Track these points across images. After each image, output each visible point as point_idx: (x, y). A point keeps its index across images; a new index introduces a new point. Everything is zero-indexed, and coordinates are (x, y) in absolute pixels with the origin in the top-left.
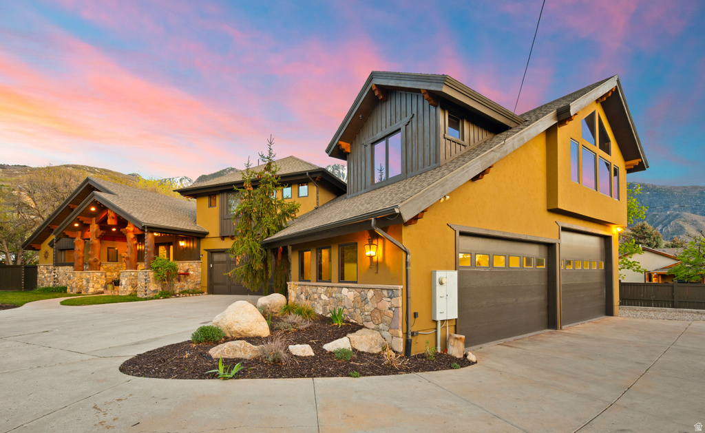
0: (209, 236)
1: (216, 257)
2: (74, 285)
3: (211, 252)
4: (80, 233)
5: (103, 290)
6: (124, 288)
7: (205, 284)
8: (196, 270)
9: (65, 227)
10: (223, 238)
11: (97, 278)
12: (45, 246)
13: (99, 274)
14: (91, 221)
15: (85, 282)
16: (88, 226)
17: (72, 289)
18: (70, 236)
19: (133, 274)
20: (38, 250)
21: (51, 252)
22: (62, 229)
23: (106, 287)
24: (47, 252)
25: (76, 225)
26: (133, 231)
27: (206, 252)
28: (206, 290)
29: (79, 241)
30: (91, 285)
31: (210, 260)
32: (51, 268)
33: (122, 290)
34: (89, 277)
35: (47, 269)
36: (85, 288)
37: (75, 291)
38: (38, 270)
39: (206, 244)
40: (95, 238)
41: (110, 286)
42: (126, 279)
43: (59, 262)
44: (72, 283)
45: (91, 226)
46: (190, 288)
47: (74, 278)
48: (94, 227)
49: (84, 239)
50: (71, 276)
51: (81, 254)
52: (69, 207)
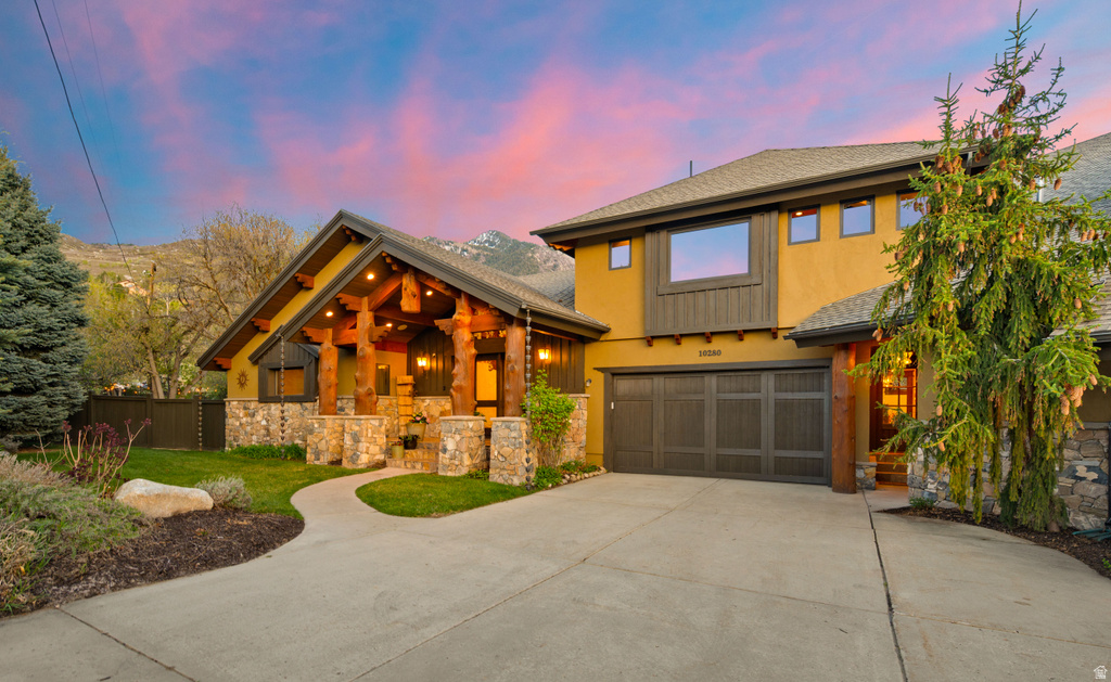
0: (610, 336)
1: (624, 385)
2: (322, 445)
3: (615, 374)
4: (330, 331)
5: (382, 457)
6: (453, 458)
7: (599, 448)
8: (584, 414)
9: (307, 318)
10: (650, 340)
11: (373, 433)
12: (241, 362)
13: (376, 423)
14: (360, 304)
15: (348, 441)
16: (353, 314)
17: (317, 455)
18: (315, 339)
19: (471, 424)
20: (226, 370)
21: (253, 374)
22: (300, 324)
23: (389, 452)
24: (243, 375)
25: (330, 314)
26: (471, 325)
27: (601, 376)
28: (599, 461)
29: (329, 349)
30: (363, 446)
31: (610, 394)
32: (253, 405)
33: (447, 462)
34: (357, 428)
35: (245, 408)
36: (349, 453)
37: (325, 459)
38: (227, 410)
39: (596, 357)
40: (368, 342)
41: (399, 450)
42: (458, 437)
43: (270, 394)
44: (316, 440)
45: (359, 316)
46: (573, 458)
47: (321, 430)
48: (365, 318)
49: (339, 346)
50: (316, 426)
51: (333, 378)
52: (295, 278)
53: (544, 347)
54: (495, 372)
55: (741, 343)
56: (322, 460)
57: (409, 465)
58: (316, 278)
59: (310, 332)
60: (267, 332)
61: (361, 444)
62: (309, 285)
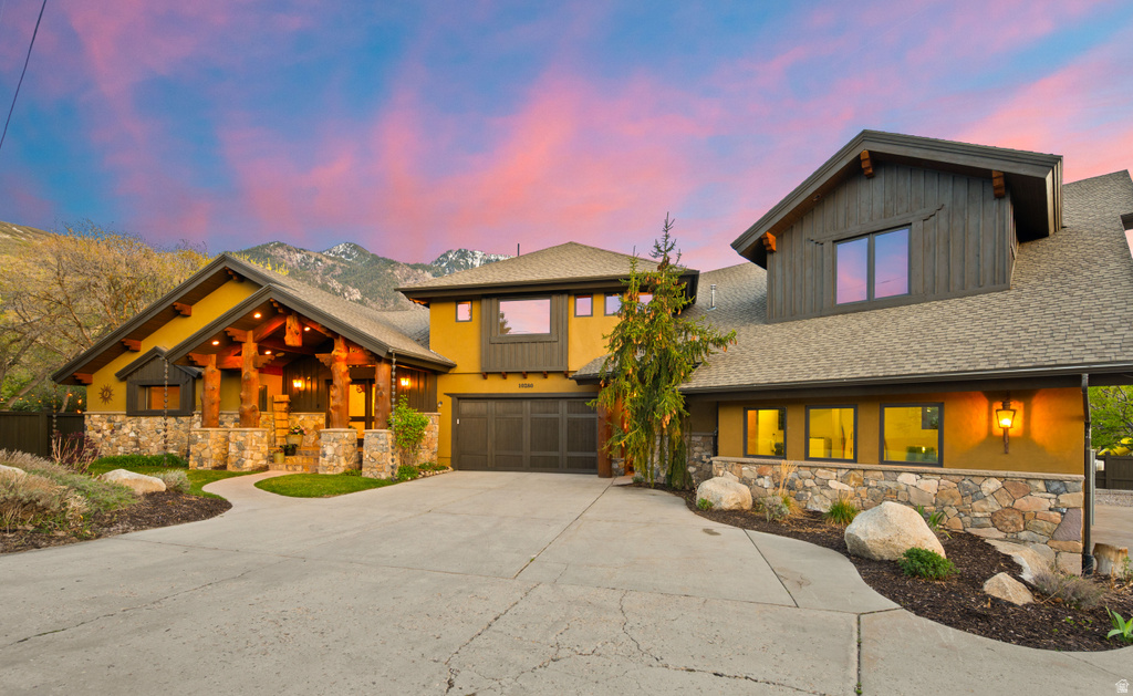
0: (456, 371)
1: (466, 407)
2: (206, 454)
3: (459, 398)
4: (214, 357)
5: (264, 462)
6: (332, 460)
7: (448, 453)
8: (436, 427)
9: (194, 346)
10: (485, 375)
11: (257, 442)
12: (107, 376)
13: (260, 434)
14: (246, 336)
15: (233, 449)
16: (240, 344)
17: (201, 461)
18: (200, 363)
19: (346, 435)
20: (86, 385)
21: (120, 391)
23: (272, 459)
24: (107, 390)
25: (216, 343)
26: (347, 359)
27: (450, 399)
28: (447, 462)
29: (213, 372)
30: (247, 453)
31: (456, 413)
32: (119, 419)
33: (326, 464)
34: (242, 439)
35: (109, 421)
36: (234, 460)
37: (208, 465)
38: (87, 422)
39: (446, 385)
40: (252, 368)
41: (280, 456)
42: (336, 445)
43: (141, 408)
44: (200, 449)
45: (244, 346)
46: (427, 461)
47: (205, 440)
48: (250, 348)
49: (222, 370)
50: (199, 437)
51: (216, 396)
52: (173, 306)
53: (405, 377)
54: (363, 394)
55: (546, 380)
56: (206, 466)
57: (290, 468)
58: (193, 307)
59: (195, 357)
60: (137, 351)
61: (245, 452)
62: (187, 313)
